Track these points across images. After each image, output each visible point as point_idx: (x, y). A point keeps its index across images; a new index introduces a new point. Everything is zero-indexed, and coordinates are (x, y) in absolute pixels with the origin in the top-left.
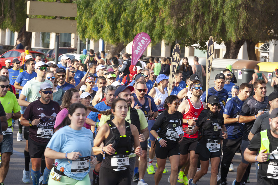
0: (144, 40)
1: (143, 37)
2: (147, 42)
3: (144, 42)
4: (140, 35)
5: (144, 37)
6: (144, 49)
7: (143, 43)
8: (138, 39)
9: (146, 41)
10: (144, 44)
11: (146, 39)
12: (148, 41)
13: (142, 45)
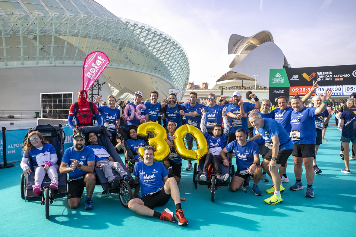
0: (100, 60)
1: (98, 57)
2: (104, 64)
3: (101, 62)
4: (94, 55)
5: (100, 57)
6: (101, 71)
7: (98, 65)
8: (92, 60)
9: (104, 62)
10: (100, 65)
11: (103, 60)
12: (105, 62)
13: (98, 66)
